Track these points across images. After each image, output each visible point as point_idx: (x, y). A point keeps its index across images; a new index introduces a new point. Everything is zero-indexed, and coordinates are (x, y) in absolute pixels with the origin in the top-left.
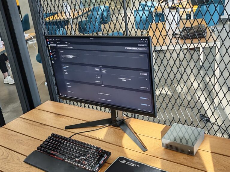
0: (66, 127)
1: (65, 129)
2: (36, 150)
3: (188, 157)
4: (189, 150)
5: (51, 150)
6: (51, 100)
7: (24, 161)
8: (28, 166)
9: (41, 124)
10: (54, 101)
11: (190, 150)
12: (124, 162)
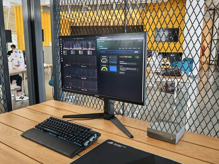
0: (64, 116)
2: (34, 128)
3: (170, 145)
5: (47, 128)
6: (55, 100)
7: (21, 135)
12: (112, 143)
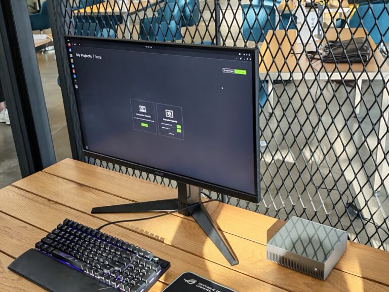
0: (94, 209)
1: (92, 213)
2: (34, 247)
4: (316, 269)
5: (60, 249)
7: (9, 268)
8: (16, 277)
9: (49, 200)
10: (78, 160)
11: (318, 269)
12: (193, 282)
